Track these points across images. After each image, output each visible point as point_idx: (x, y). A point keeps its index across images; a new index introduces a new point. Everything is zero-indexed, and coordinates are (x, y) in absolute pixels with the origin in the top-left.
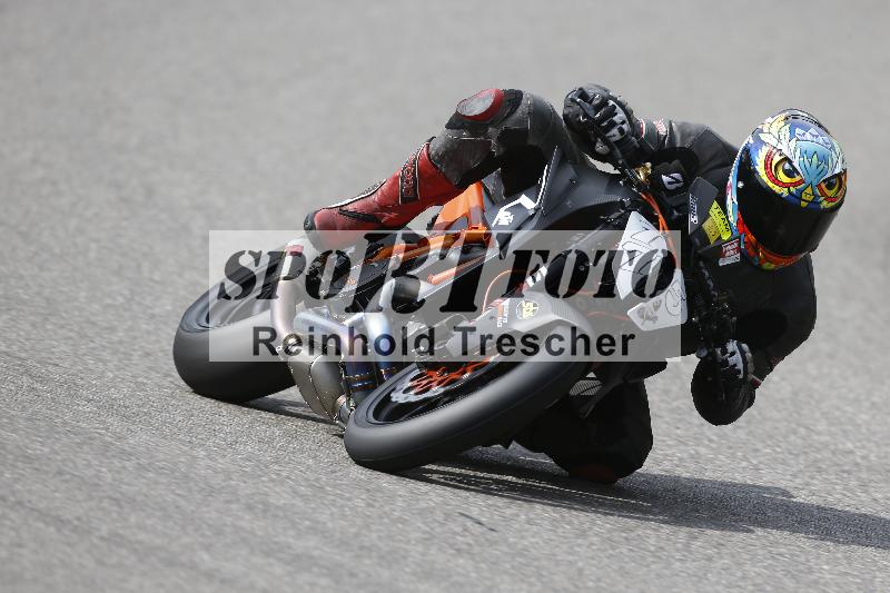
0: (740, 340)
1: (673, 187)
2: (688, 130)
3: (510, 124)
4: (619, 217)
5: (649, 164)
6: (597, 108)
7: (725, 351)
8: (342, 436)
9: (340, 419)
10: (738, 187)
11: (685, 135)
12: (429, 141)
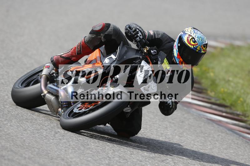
1: (154, 54)
2: (159, 33)
4: (139, 62)
5: (147, 47)
6: (134, 32)
8: (59, 121)
9: (59, 115)
10: (178, 46)
11: (158, 34)
12: (85, 37)
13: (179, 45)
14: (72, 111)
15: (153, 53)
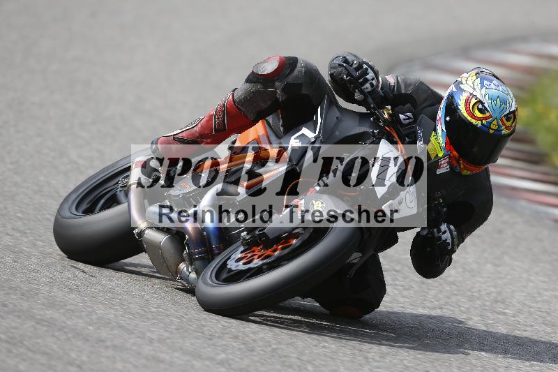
0: (449, 223)
2: (409, 82)
3: (290, 79)
4: (372, 143)
5: (389, 107)
6: (356, 70)
7: (439, 231)
9: (181, 278)
10: (445, 120)
11: (407, 85)
12: (234, 91)
13: (448, 119)
14: (225, 264)
15: (403, 121)
